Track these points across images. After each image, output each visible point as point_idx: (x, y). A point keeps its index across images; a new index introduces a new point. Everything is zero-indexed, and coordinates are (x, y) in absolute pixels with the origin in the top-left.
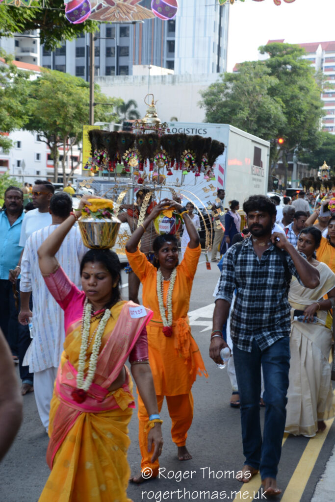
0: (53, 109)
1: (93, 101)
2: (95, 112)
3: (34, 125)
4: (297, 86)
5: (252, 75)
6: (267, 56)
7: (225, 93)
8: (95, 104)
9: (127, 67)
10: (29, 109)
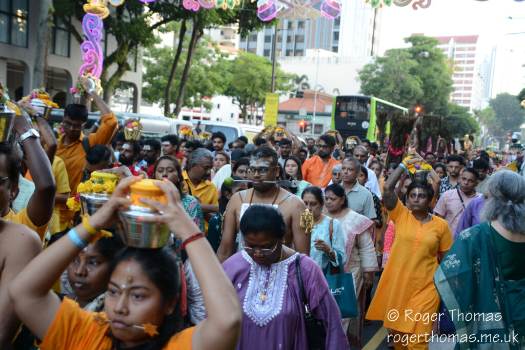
0: (245, 81)
1: (275, 75)
2: (276, 83)
3: (229, 92)
4: (433, 68)
5: (398, 59)
6: (410, 45)
7: (376, 71)
8: (276, 78)
9: (303, 50)
10: (227, 80)
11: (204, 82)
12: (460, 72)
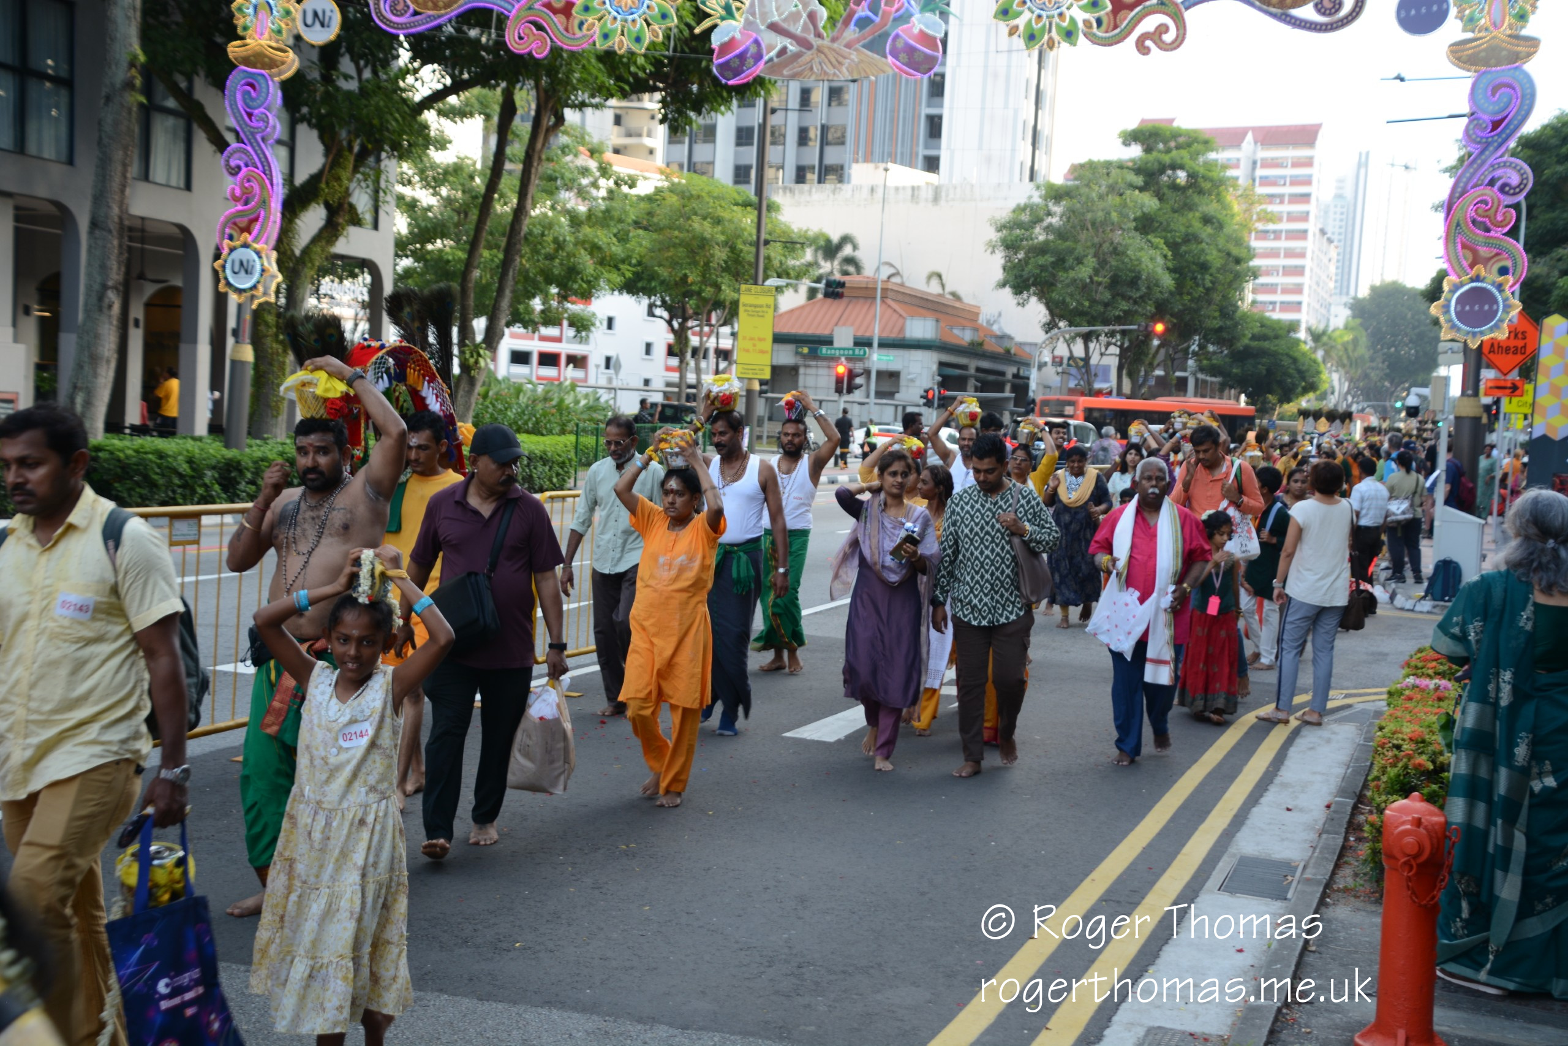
0: (681, 252)
1: (764, 236)
2: (768, 258)
3: (640, 285)
4: (1197, 214)
5: (1103, 189)
6: (1135, 151)
7: (1045, 224)
8: (767, 242)
9: (842, 167)
10: (633, 251)
11: (569, 255)
12: (1271, 227)
